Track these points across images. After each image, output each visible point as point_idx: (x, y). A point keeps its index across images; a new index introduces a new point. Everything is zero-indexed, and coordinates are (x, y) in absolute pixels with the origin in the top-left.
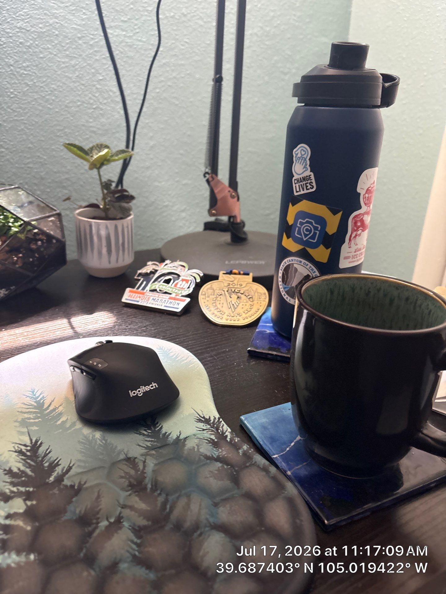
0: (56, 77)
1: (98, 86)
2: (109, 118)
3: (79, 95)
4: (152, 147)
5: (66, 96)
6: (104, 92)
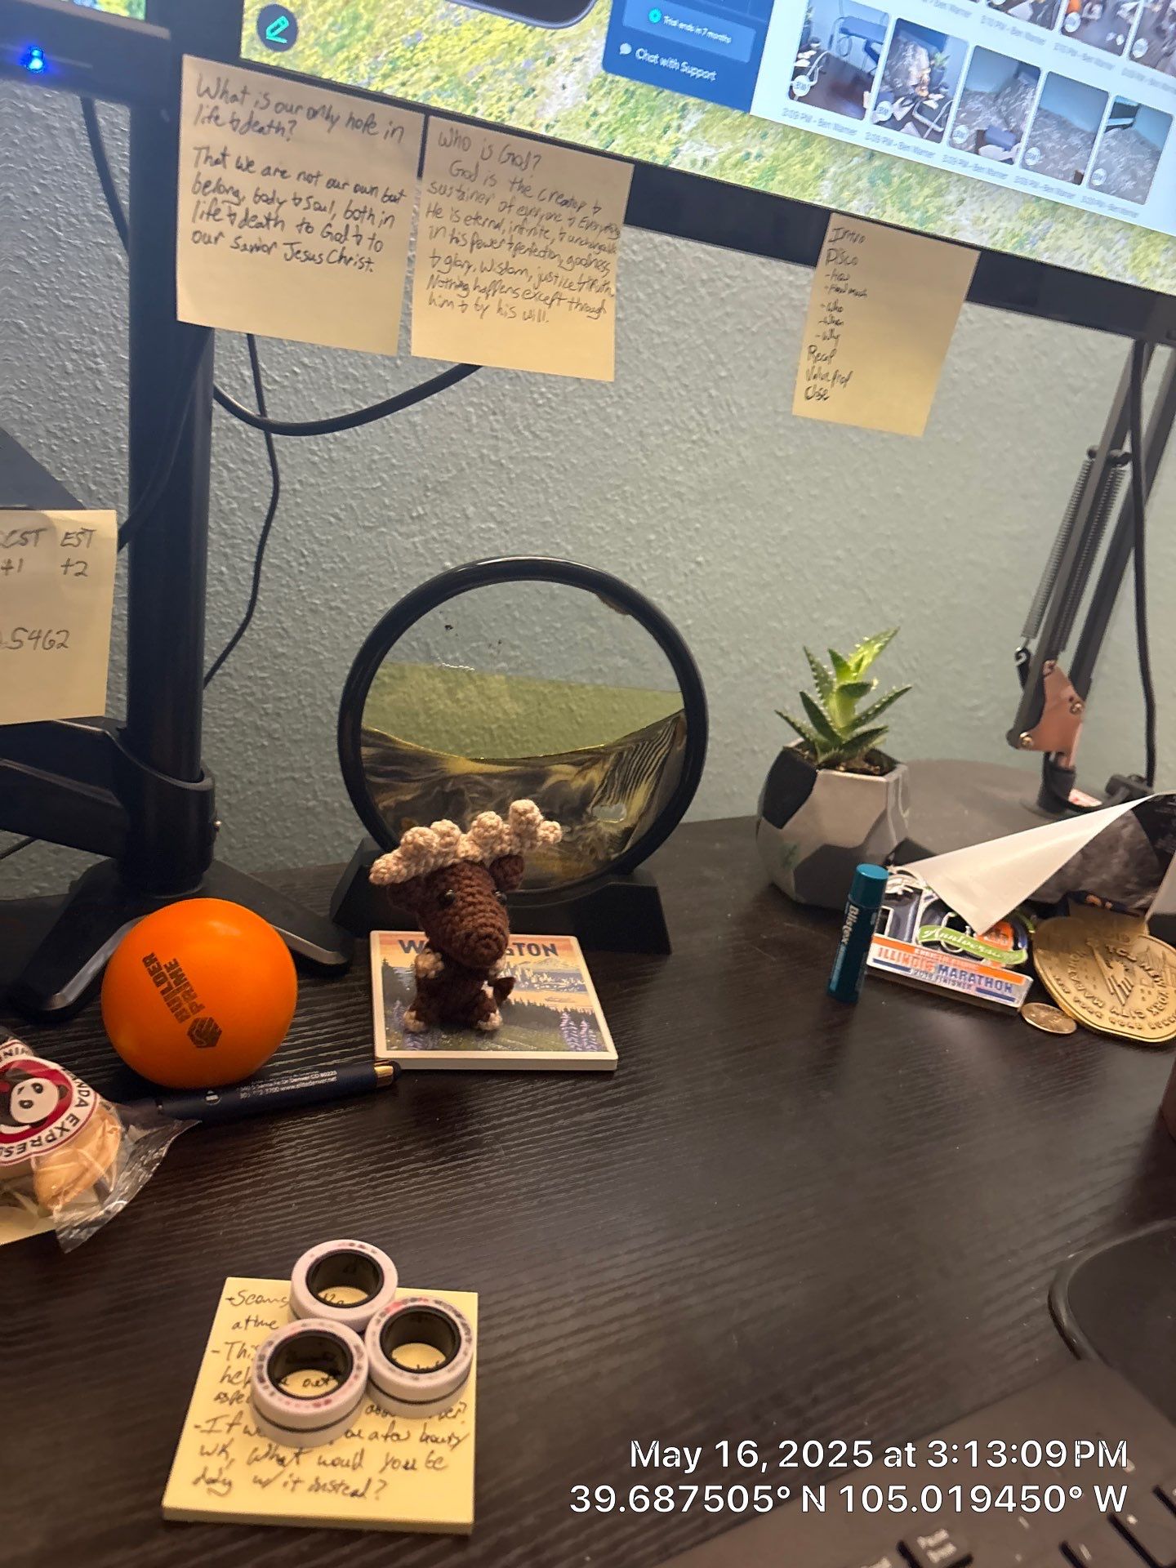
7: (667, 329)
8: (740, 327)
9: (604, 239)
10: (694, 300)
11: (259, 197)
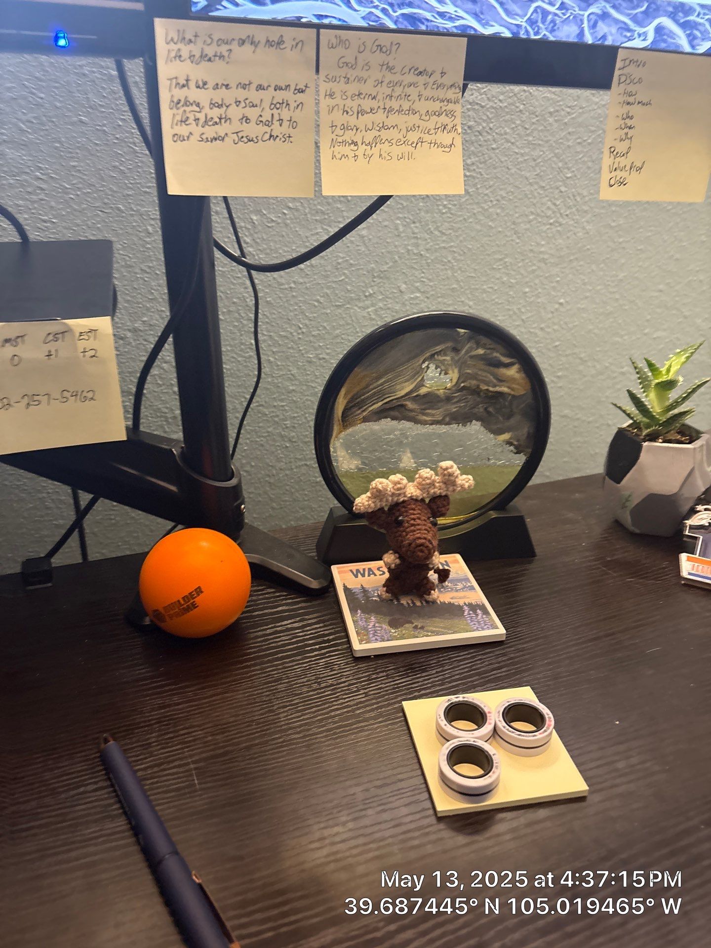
0: (507, 179)
1: (563, 189)
2: (568, 238)
3: (534, 205)
4: (621, 280)
5: (516, 207)
6: (569, 197)
7: (527, 150)
8: (579, 141)
9: (451, 94)
10: (545, 127)
11: (213, 105)
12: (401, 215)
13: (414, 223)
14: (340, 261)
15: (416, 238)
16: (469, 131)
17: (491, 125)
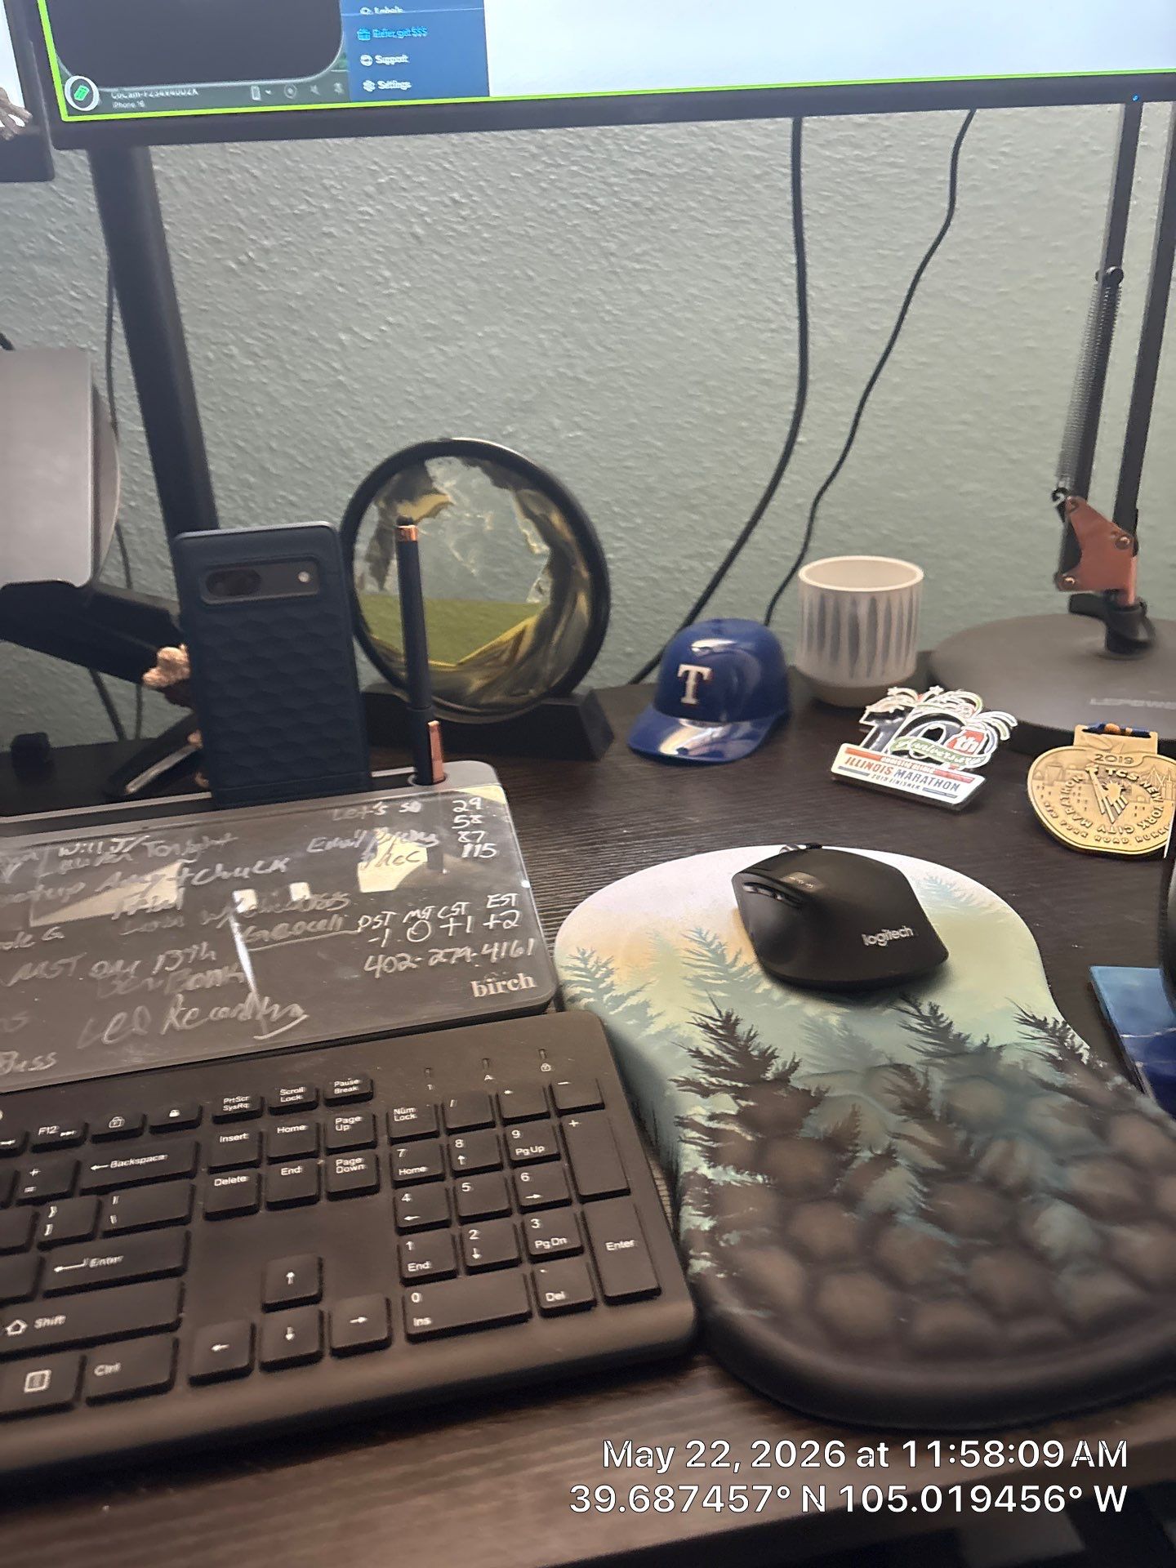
7: (725, 230)
10: (750, 197)
12: (543, 327)
13: (565, 336)
14: (464, 389)
15: (569, 356)
16: (635, 210)
17: (667, 199)
